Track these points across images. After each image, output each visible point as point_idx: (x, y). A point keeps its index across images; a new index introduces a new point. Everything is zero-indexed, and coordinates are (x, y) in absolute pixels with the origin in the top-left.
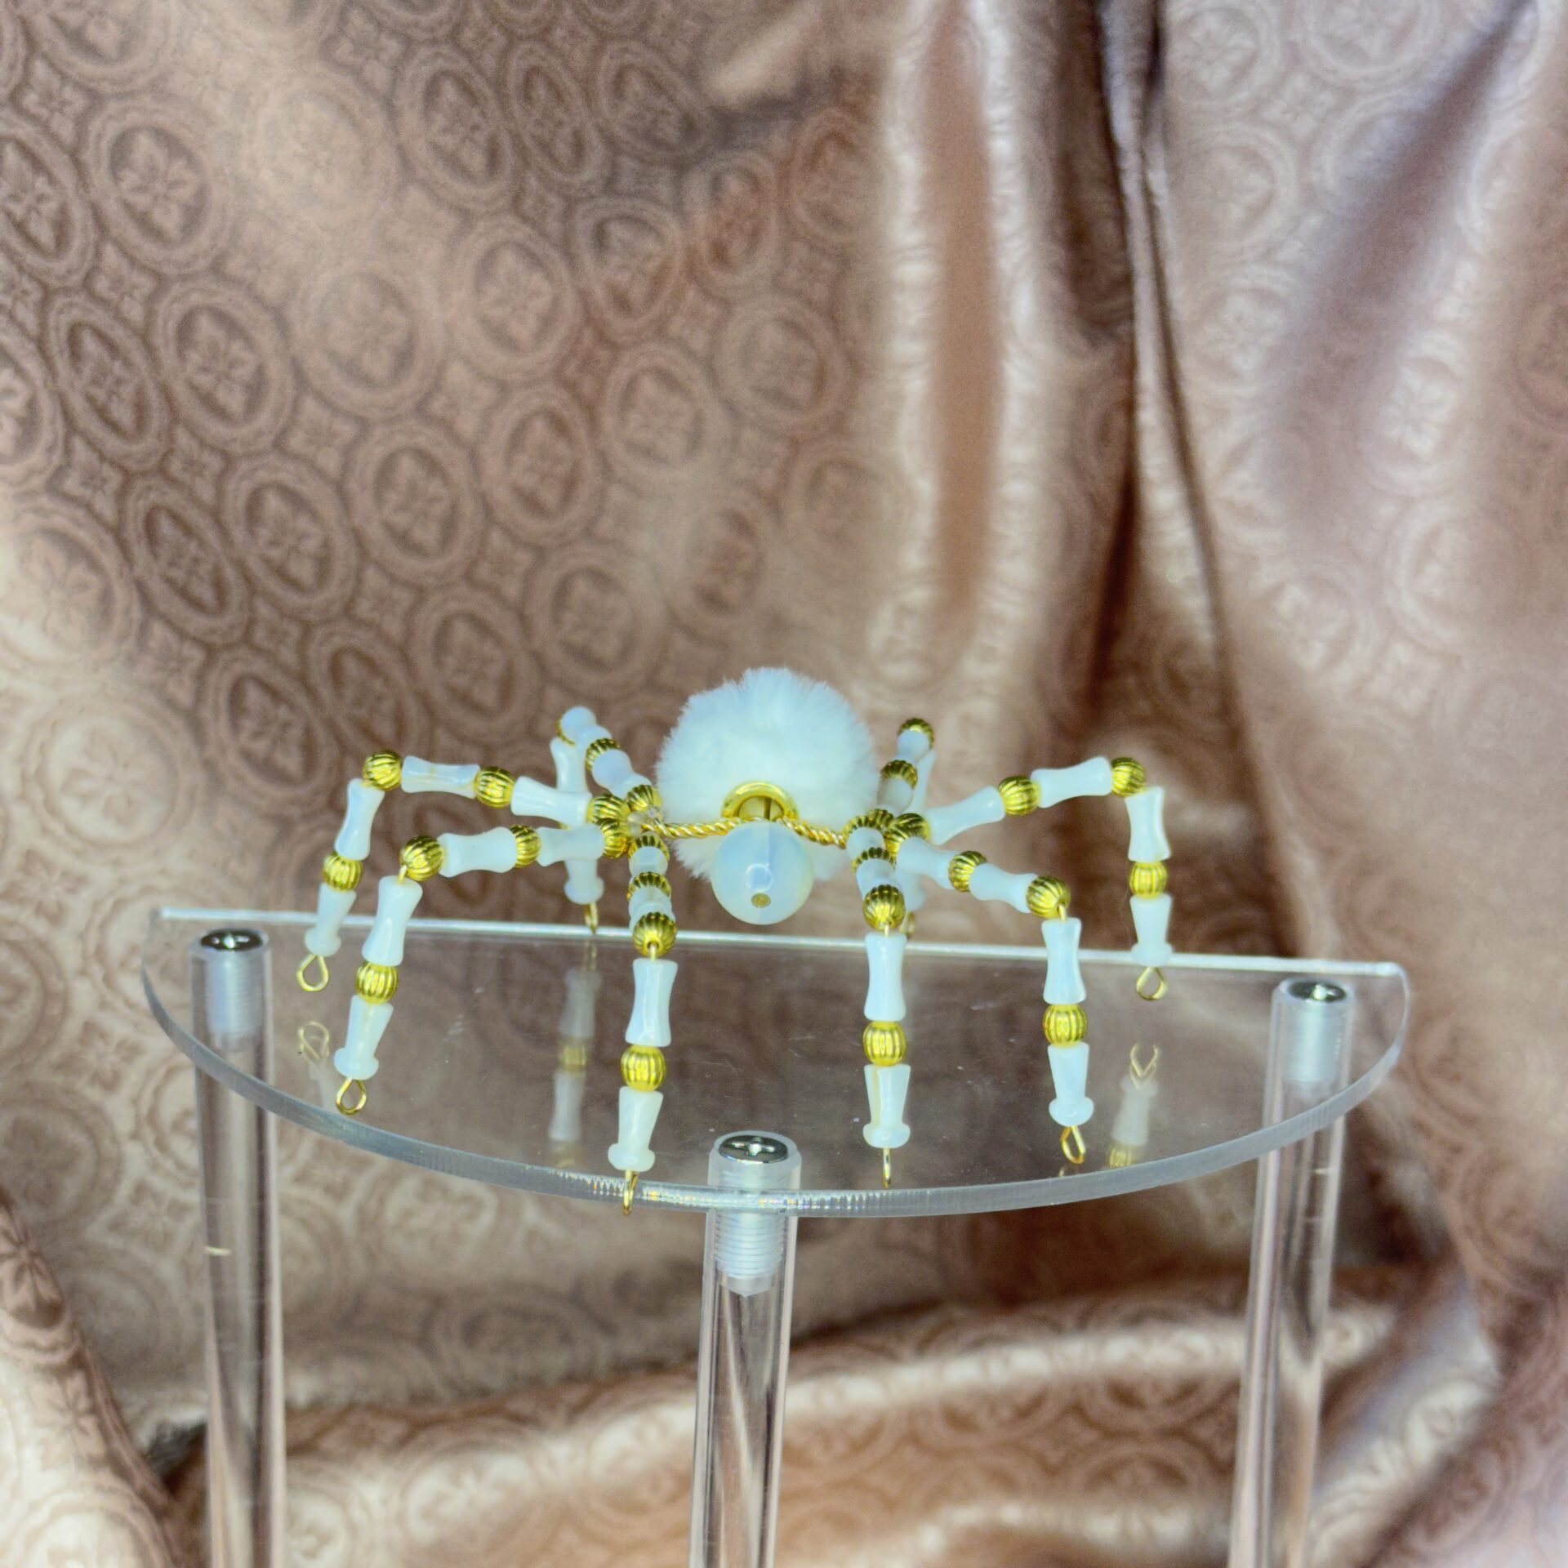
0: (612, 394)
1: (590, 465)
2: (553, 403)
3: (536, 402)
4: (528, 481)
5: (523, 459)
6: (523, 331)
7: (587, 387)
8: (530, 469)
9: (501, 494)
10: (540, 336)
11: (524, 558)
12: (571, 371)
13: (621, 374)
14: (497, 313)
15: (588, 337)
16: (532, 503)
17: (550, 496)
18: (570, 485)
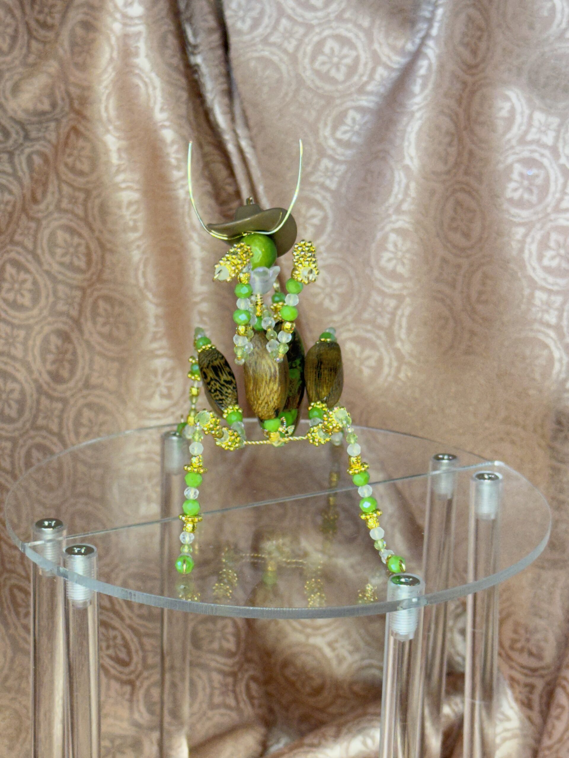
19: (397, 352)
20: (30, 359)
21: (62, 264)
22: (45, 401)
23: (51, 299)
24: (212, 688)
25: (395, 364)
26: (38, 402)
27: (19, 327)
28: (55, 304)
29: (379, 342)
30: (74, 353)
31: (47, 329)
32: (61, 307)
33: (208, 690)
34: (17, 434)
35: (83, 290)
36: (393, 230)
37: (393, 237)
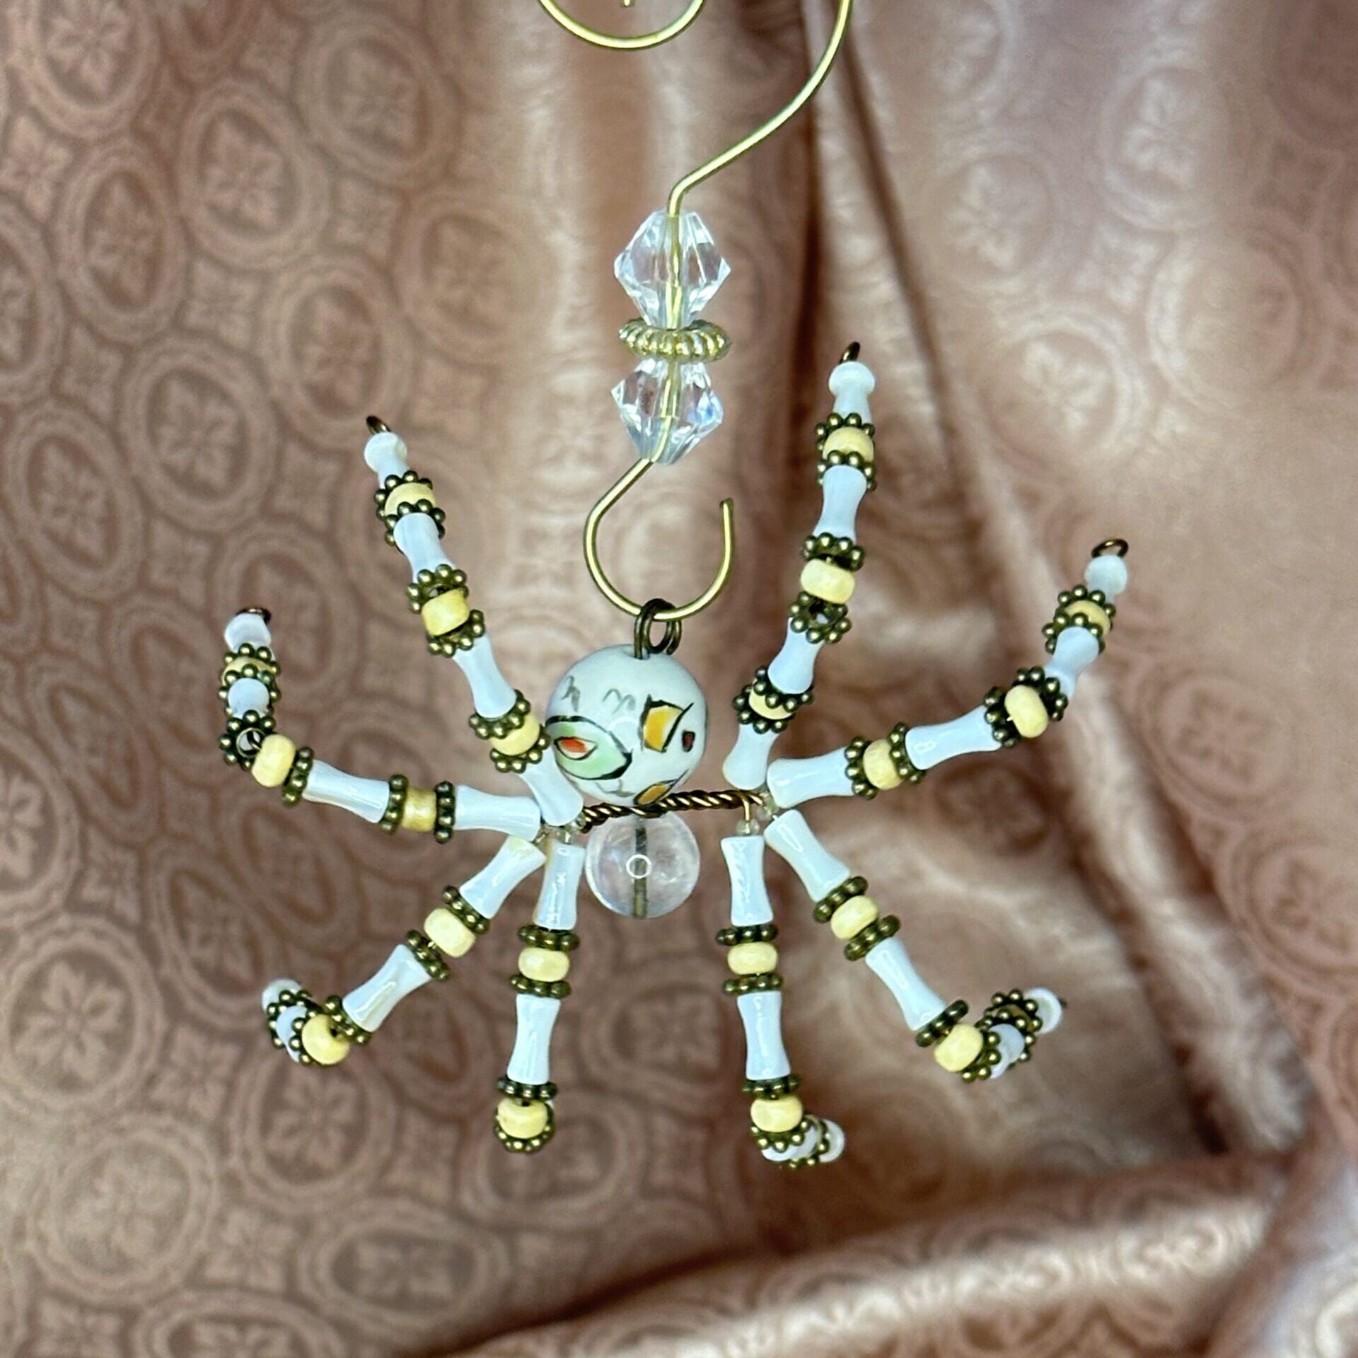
0: (190, 147)
1: (172, 239)
2: (132, 163)
3: (114, 163)
4: (108, 264)
5: (102, 236)
6: (96, 75)
7: (165, 140)
8: (110, 250)
9: (82, 283)
10: (117, 79)
11: (112, 361)
12: (148, 123)
13: (196, 122)
14: (67, 55)
15: (166, 77)
16: (116, 294)
17: (133, 284)
18: (153, 265)
19: (1153, 374)
20: (264, 350)
21: (356, 132)
22: (296, 456)
23: (324, 214)
24: (652, 1149)
25: (1146, 403)
26: (280, 456)
27: (244, 273)
28: (331, 224)
29: (1109, 347)
30: (376, 346)
31: (311, 282)
32: (347, 232)
33: (640, 1154)
34: (222, 526)
35: (404, 196)
36: (1159, 72)
37: (1156, 88)
